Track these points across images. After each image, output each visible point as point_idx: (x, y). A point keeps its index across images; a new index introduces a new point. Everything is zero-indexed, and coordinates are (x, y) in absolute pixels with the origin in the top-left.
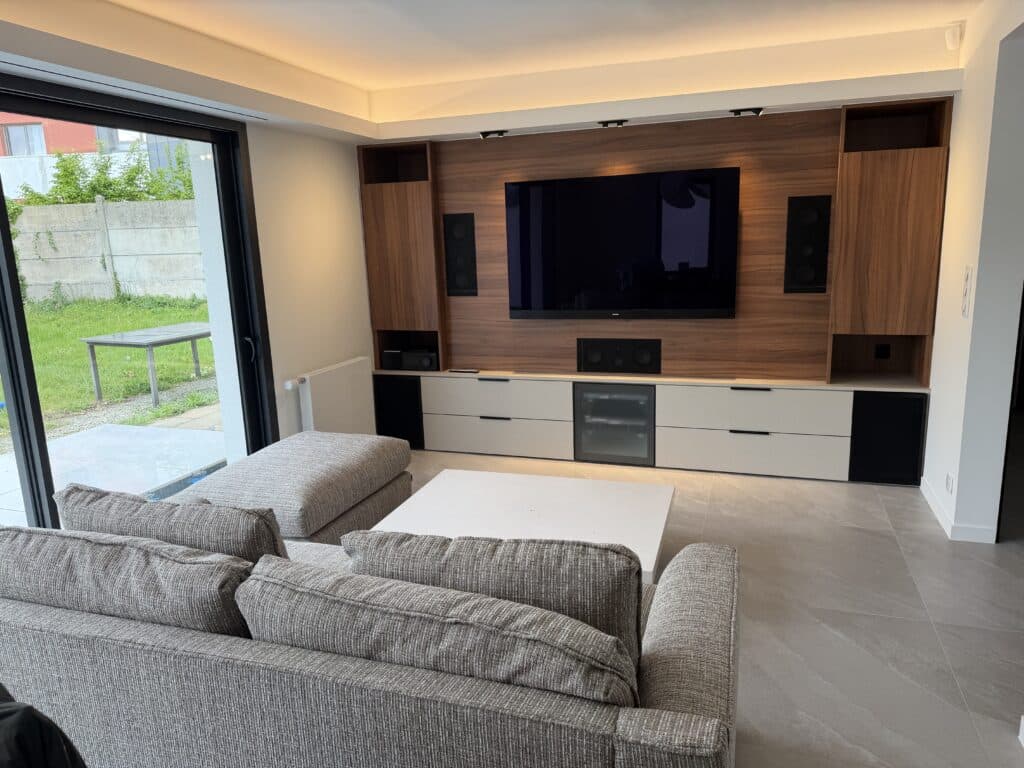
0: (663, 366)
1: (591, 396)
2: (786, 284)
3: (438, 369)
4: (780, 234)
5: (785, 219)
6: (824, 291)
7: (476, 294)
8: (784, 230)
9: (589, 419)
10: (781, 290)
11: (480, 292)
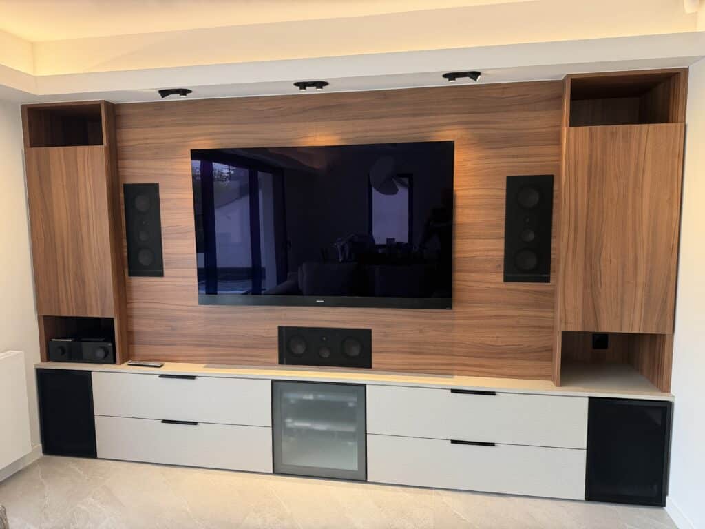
0: (374, 360)
1: (293, 396)
2: (505, 273)
3: (114, 362)
4: (498, 217)
5: (503, 201)
6: (547, 280)
7: (161, 275)
8: (503, 213)
9: (291, 423)
10: (501, 278)
11: (166, 272)
